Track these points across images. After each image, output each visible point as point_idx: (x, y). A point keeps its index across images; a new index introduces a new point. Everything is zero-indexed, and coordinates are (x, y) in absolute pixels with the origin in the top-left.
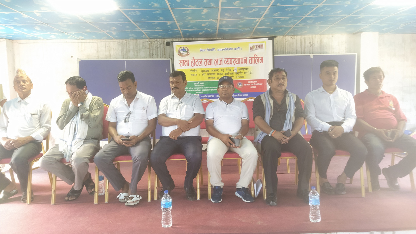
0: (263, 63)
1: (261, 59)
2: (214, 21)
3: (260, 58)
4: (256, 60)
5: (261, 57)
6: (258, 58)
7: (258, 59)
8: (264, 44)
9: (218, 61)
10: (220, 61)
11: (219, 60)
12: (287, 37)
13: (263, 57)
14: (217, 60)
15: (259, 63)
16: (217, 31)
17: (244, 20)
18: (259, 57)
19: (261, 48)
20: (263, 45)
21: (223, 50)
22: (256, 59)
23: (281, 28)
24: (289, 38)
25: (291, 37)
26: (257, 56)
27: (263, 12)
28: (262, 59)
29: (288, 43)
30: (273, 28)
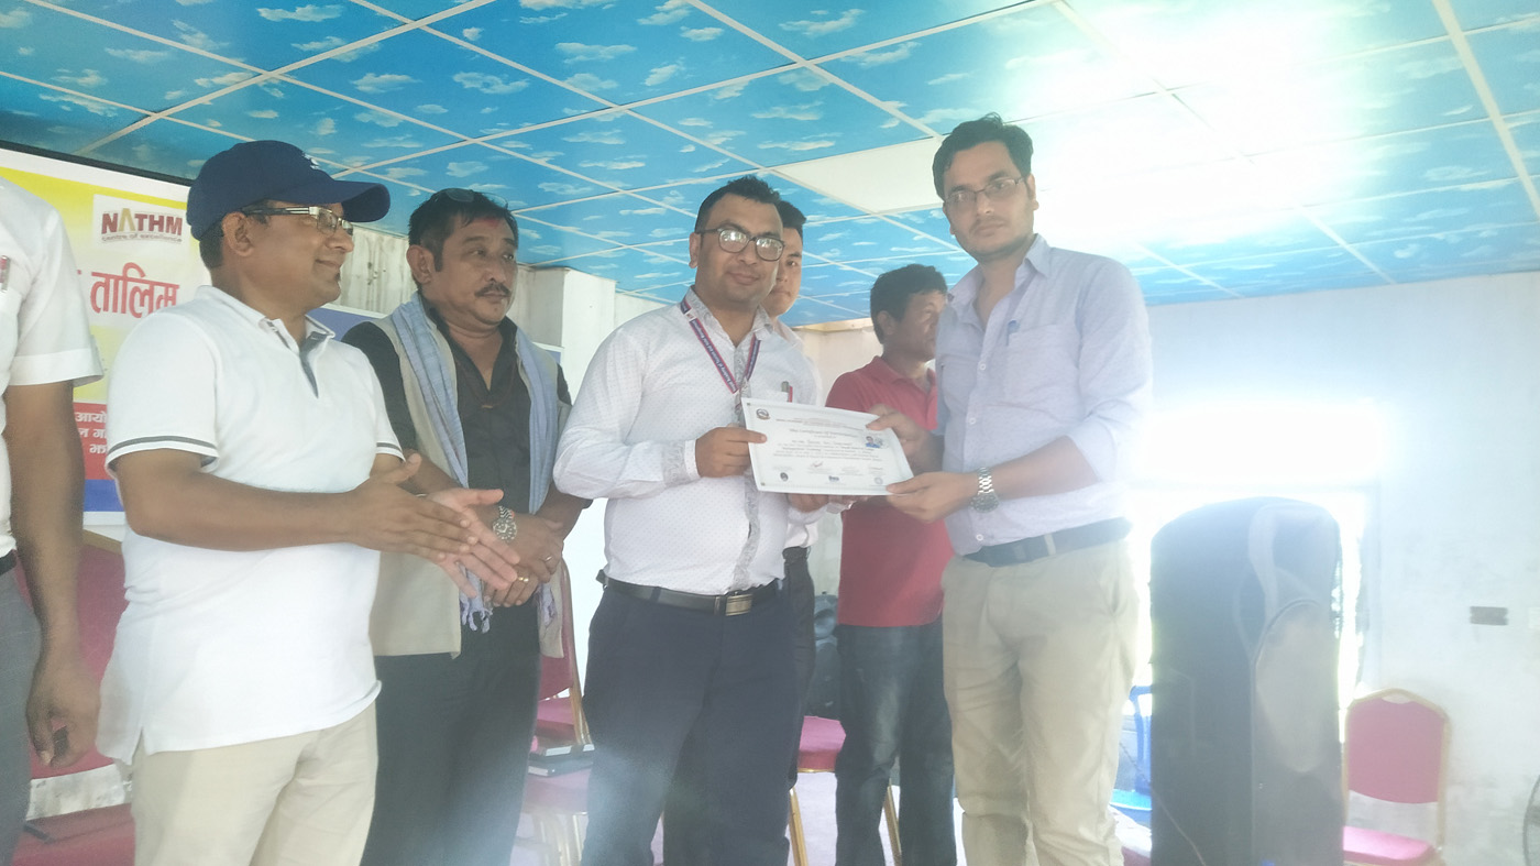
3: (159, 291)
4: (137, 295)
6: (147, 287)
7: (150, 293)
13: (175, 287)
18: (153, 284)
19: (169, 235)
20: (179, 221)
22: (136, 289)
26: (143, 274)
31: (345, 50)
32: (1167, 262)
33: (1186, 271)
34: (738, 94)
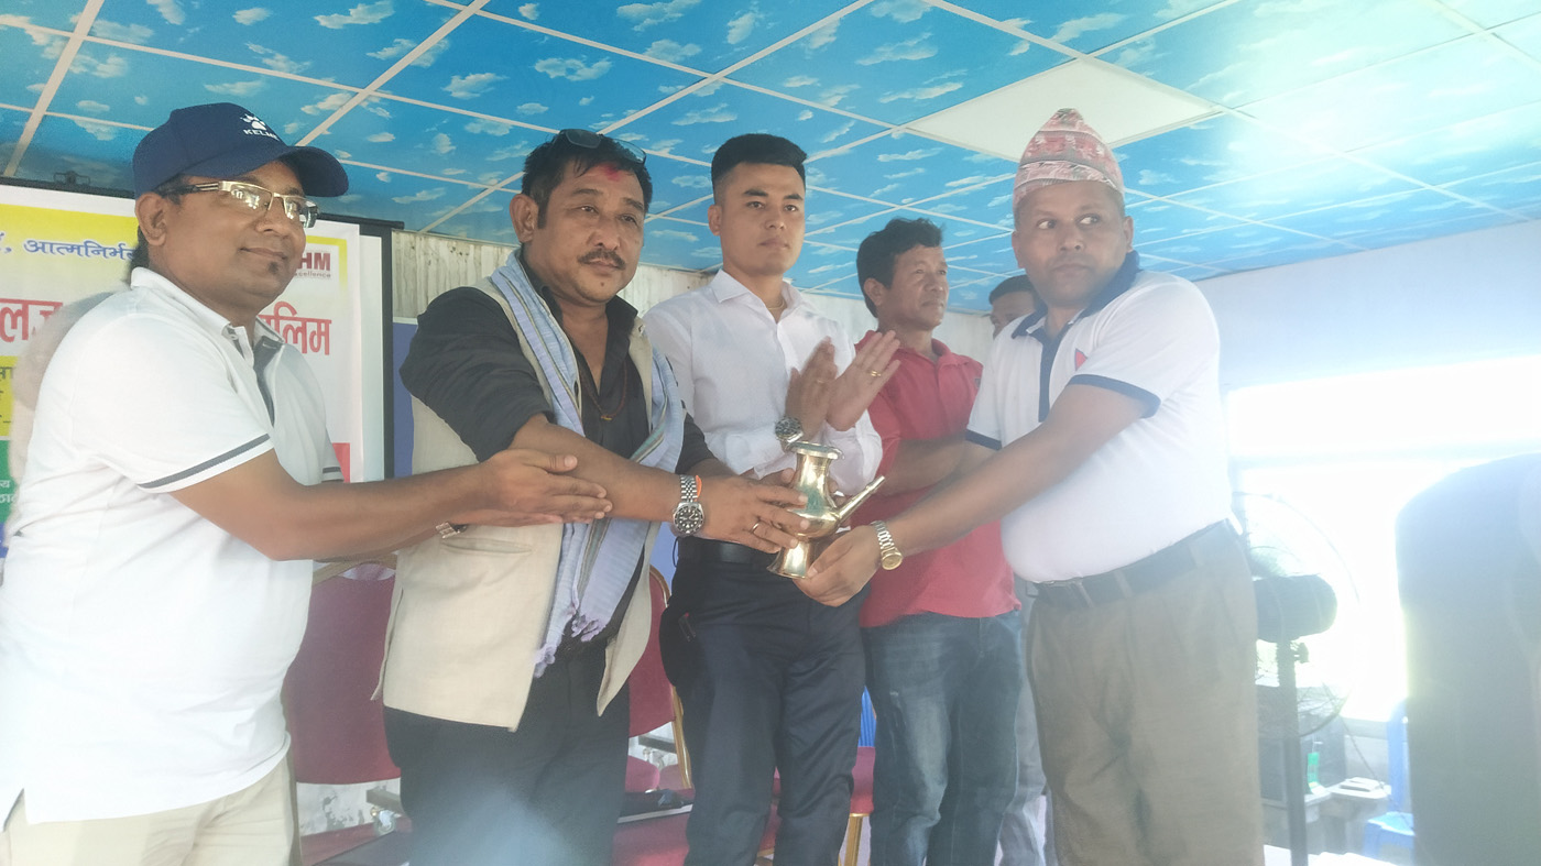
0: (327, 352)
1: (320, 334)
2: (39, 35)
3: (312, 327)
4: (290, 333)
5: (319, 322)
6: (299, 324)
7: (303, 329)
8: (334, 251)
9: (24, 313)
10: (43, 313)
11: (34, 311)
12: (432, 241)
13: (328, 322)
14: (19, 307)
15: (305, 351)
16: (32, 126)
17: (256, 77)
18: (305, 321)
19: (318, 271)
20: (327, 256)
21: (72, 249)
22: (289, 327)
23: (429, 185)
24: (441, 247)
25: (454, 244)
26: (294, 312)
27: (405, 43)
28: (326, 334)
29: (438, 271)
30: (391, 174)
31: (420, 53)
32: (1422, 184)
33: (1447, 193)
34: (834, 39)
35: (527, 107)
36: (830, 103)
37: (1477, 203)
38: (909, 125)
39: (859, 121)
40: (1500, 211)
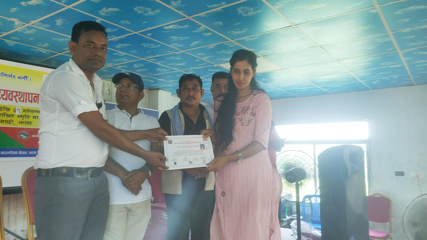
2: (18, 23)
27: (114, 36)
31: (115, 39)
32: (316, 86)
33: (320, 88)
34: (213, 48)
35: (133, 51)
36: (205, 59)
37: (325, 90)
38: (220, 65)
39: (209, 62)
40: (328, 92)
